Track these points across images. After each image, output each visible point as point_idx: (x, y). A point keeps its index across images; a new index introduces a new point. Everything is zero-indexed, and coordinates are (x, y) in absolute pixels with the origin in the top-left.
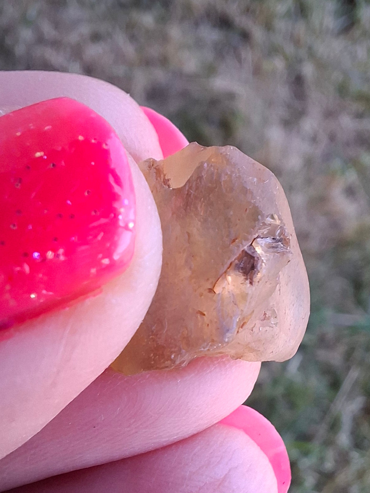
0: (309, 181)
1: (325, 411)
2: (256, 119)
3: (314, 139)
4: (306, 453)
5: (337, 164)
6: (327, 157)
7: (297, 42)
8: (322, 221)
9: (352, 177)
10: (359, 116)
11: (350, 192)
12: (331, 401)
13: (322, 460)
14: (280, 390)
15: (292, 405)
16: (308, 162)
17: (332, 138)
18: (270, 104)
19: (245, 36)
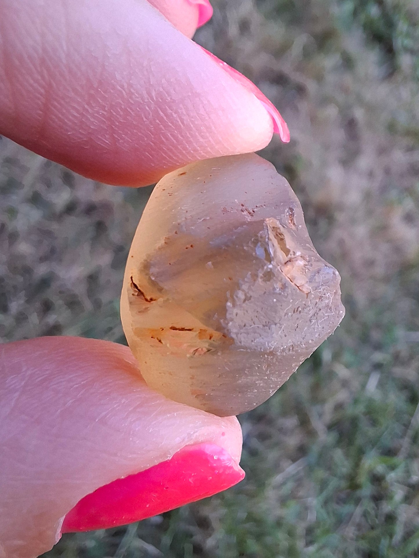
0: (370, 213)
1: (407, 426)
2: (316, 162)
3: (371, 175)
4: (393, 468)
5: (393, 194)
6: (384, 189)
7: (345, 90)
8: (385, 247)
9: (409, 204)
10: (410, 149)
11: (409, 218)
12: (412, 415)
13: (408, 472)
14: (361, 409)
15: (374, 423)
16: (367, 196)
17: (387, 171)
18: (326, 147)
19: (301, 90)
